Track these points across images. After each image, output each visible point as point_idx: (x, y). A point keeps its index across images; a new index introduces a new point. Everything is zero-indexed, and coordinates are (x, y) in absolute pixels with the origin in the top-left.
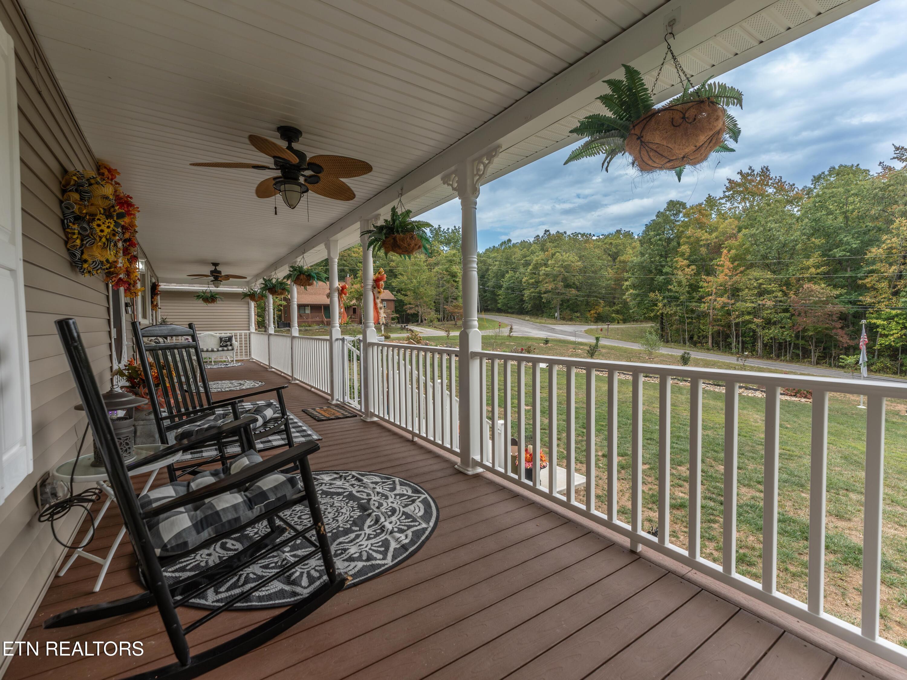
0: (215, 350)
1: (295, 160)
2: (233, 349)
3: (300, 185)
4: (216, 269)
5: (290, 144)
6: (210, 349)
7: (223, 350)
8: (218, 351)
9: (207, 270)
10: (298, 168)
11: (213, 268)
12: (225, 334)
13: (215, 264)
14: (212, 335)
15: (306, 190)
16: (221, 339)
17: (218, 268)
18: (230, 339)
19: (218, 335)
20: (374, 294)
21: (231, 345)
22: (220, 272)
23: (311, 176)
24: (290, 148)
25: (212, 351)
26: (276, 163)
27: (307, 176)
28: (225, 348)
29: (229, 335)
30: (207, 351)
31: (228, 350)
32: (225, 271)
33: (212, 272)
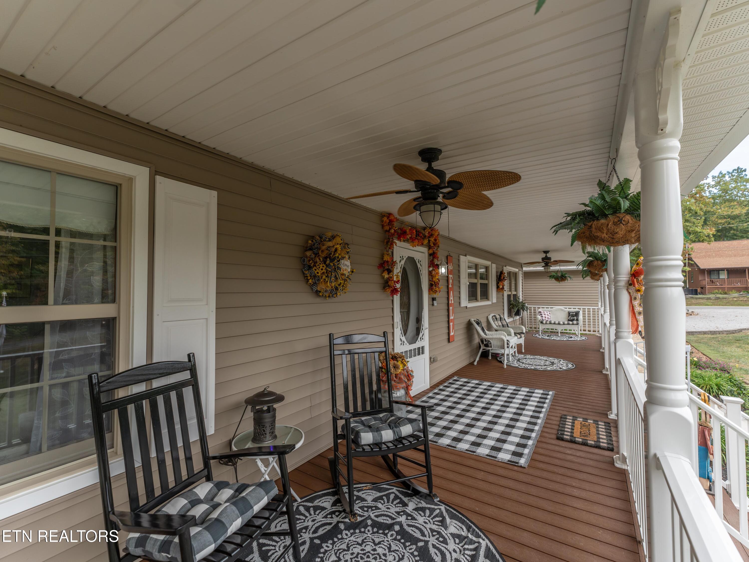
0: (561, 323)
1: (435, 180)
2: (577, 324)
3: (439, 203)
4: (546, 256)
5: (430, 165)
6: (557, 322)
7: (568, 324)
8: (564, 324)
9: (539, 257)
10: (438, 187)
11: (544, 255)
12: (573, 309)
13: (546, 252)
14: (562, 310)
15: (444, 207)
16: (569, 313)
17: (549, 255)
18: (577, 314)
19: (568, 309)
20: (629, 293)
21: (577, 320)
22: (550, 259)
23: (449, 193)
24: (430, 169)
25: (559, 324)
26: (416, 187)
27: (446, 193)
28: (571, 323)
29: (577, 310)
30: (554, 324)
31: (573, 324)
32: (554, 257)
33: (543, 259)
